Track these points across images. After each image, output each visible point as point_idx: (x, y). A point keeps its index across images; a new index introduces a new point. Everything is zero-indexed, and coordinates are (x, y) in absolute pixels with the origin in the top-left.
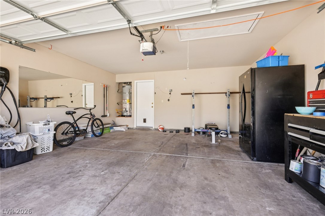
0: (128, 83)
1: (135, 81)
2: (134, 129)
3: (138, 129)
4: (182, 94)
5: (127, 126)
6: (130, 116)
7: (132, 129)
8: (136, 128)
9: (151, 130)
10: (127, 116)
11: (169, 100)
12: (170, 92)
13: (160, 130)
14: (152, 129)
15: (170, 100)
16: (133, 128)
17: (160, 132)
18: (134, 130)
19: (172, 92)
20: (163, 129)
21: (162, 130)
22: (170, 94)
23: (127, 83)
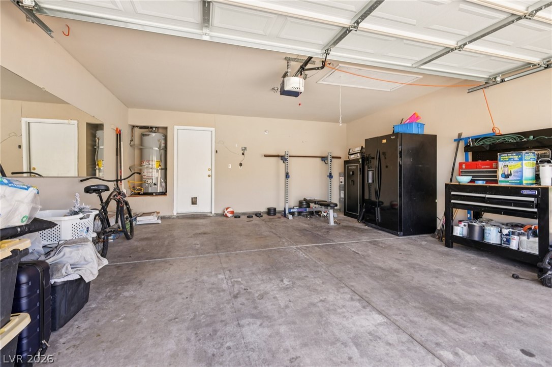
0: (154, 129)
1: (176, 127)
2: (174, 218)
3: (181, 218)
4: (266, 156)
5: (158, 213)
6: (164, 193)
7: (169, 218)
8: (178, 217)
9: (210, 216)
10: (156, 193)
11: (241, 165)
12: (242, 152)
13: (229, 215)
14: (212, 215)
15: (243, 165)
16: (171, 216)
17: (228, 219)
18: (174, 220)
19: (246, 151)
20: (232, 212)
21: (232, 215)
22: (243, 154)
23: (152, 128)
